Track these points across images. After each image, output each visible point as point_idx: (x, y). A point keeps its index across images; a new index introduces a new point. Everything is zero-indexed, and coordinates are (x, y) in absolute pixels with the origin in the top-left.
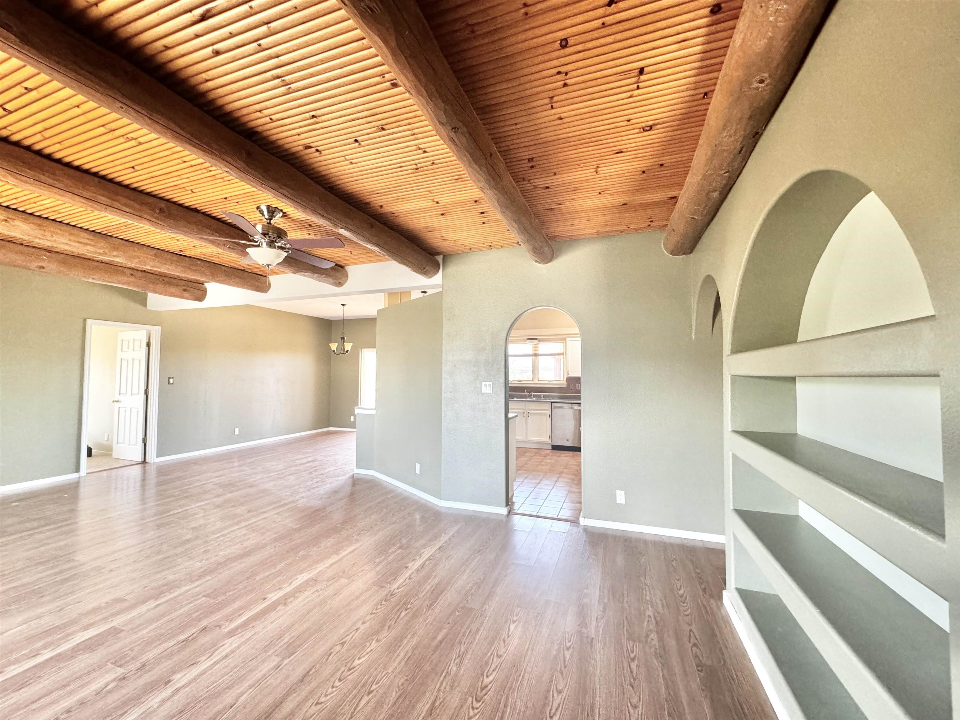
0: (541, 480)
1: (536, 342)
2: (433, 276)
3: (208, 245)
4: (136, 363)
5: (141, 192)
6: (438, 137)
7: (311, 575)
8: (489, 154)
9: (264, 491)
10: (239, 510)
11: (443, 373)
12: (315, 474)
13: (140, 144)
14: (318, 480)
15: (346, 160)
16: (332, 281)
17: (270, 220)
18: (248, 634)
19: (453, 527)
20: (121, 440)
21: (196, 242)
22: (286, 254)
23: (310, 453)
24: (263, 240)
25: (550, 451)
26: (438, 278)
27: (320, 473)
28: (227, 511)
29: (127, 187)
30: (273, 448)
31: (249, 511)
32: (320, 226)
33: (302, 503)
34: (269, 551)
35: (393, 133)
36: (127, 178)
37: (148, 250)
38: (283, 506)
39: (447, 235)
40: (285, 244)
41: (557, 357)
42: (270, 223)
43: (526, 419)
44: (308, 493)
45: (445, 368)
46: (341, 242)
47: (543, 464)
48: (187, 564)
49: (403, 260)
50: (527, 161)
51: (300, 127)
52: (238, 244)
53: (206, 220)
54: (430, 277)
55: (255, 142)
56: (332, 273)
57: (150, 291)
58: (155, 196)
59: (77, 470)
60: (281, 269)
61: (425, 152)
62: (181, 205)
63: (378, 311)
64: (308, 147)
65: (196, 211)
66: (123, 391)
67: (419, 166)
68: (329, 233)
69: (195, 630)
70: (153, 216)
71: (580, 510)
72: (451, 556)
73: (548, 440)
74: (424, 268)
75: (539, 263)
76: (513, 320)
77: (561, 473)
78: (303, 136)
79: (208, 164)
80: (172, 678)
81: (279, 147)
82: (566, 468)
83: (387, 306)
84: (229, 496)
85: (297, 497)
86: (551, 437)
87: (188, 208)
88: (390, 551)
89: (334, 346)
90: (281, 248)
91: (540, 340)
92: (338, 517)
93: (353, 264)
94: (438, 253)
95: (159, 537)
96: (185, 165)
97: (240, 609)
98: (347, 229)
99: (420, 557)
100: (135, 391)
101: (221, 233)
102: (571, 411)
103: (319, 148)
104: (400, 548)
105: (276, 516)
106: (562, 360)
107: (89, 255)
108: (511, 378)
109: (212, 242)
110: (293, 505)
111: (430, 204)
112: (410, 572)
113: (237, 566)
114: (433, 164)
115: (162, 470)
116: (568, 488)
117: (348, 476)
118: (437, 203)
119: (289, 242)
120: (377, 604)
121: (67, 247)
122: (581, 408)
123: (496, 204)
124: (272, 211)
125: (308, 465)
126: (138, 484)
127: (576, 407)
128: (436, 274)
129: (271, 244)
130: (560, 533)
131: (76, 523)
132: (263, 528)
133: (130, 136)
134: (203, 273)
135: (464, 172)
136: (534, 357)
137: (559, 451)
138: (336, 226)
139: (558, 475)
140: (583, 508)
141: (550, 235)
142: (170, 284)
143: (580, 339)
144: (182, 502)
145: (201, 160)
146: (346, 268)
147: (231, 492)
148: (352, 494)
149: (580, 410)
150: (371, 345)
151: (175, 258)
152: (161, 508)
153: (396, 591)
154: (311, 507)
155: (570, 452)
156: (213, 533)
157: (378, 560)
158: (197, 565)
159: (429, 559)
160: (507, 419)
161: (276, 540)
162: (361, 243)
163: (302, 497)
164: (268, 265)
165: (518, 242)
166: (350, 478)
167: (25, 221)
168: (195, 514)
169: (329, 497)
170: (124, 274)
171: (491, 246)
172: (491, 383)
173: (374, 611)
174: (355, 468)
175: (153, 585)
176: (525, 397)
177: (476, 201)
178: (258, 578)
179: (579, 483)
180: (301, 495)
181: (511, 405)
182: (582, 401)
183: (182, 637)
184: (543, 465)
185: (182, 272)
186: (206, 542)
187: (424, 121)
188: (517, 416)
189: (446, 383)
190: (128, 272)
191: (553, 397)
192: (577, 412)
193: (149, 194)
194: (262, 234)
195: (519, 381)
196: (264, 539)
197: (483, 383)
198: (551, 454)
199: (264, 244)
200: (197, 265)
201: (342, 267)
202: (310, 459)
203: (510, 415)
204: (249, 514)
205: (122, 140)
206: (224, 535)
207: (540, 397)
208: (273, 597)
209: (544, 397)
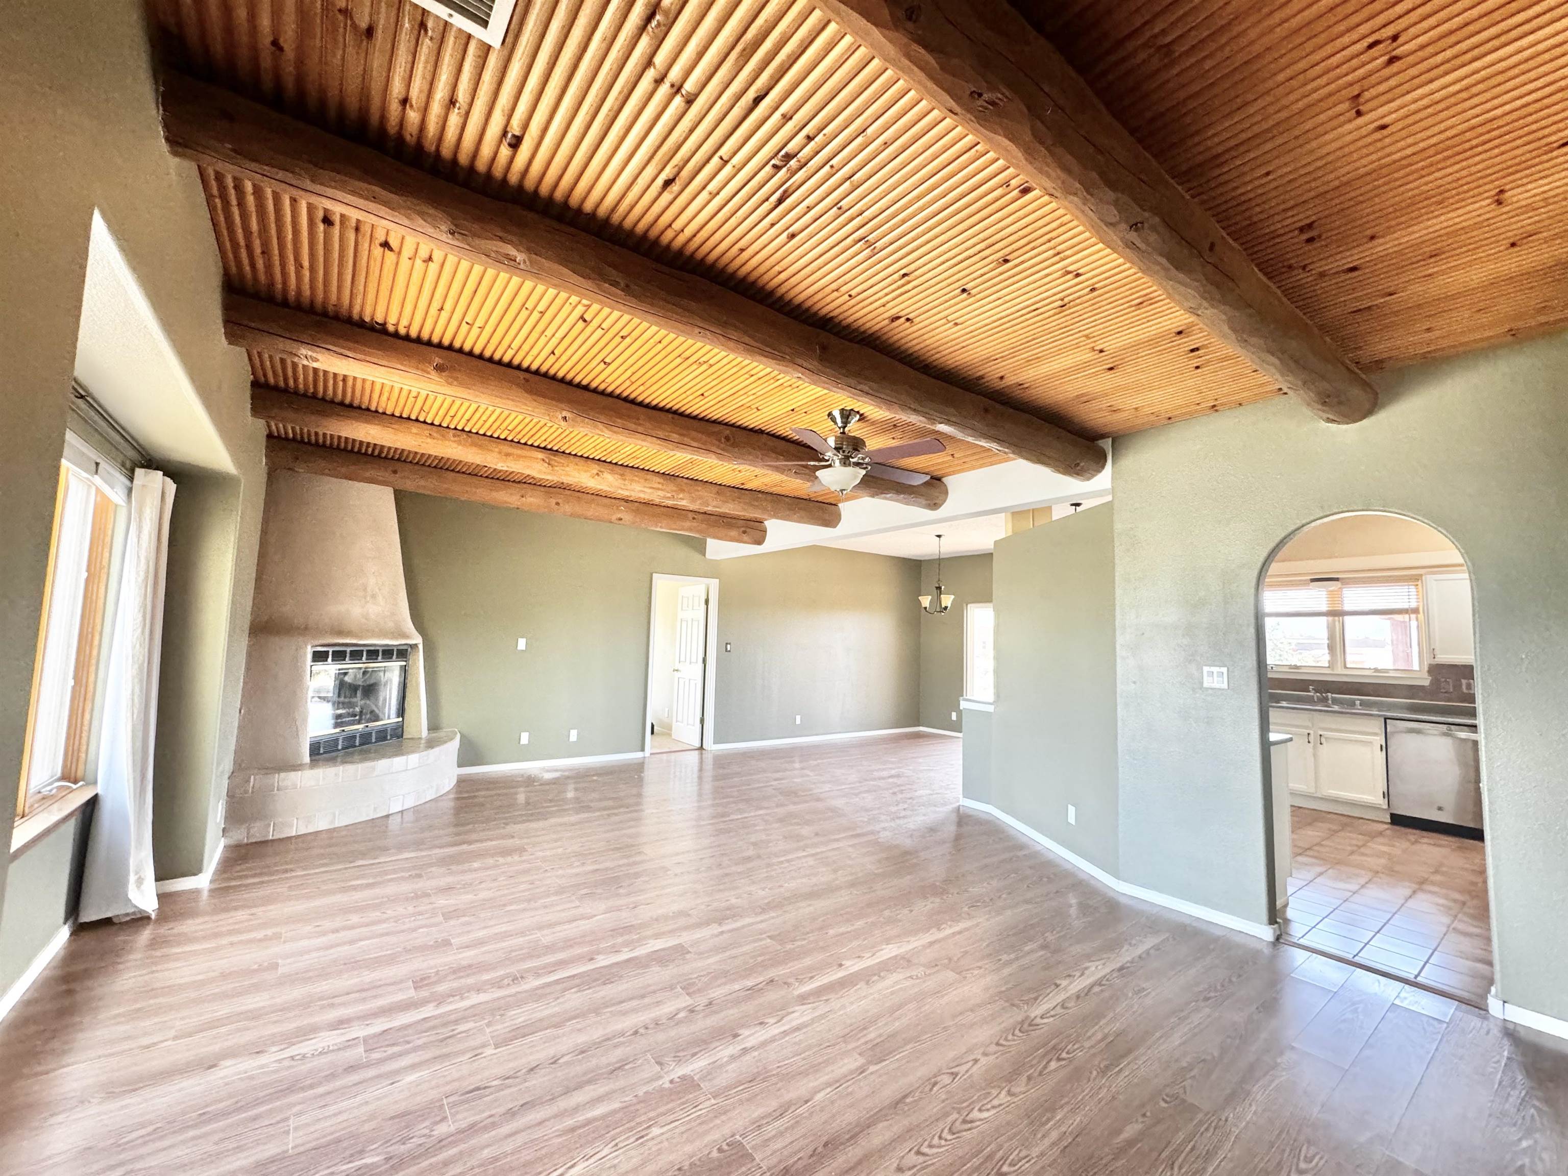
0: (1363, 886)
1: (1338, 584)
2: (1093, 476)
3: (770, 472)
4: (695, 624)
5: (708, 421)
6: (1101, 245)
7: (902, 950)
8: (1207, 246)
9: (833, 810)
10: (806, 831)
11: (1118, 647)
12: (900, 796)
13: (711, 366)
14: (906, 806)
15: (949, 322)
16: (924, 502)
17: (844, 427)
18: (822, 1009)
19: (1145, 937)
20: (680, 718)
21: (758, 471)
22: (864, 472)
23: (892, 763)
24: (835, 458)
25: (1386, 826)
26: (1104, 479)
27: (909, 796)
28: (790, 828)
29: (695, 418)
30: (842, 749)
31: (817, 834)
32: (908, 424)
33: (885, 836)
34: (843, 898)
35: (1023, 262)
36: (697, 407)
37: (710, 486)
38: (858, 835)
39: (1118, 402)
40: (863, 459)
41: (1399, 617)
42: (843, 433)
43: (1315, 747)
44: (893, 824)
45: (1121, 640)
46: (939, 443)
47: (1367, 851)
48: (748, 889)
49: (1039, 457)
50: (1296, 232)
51: (887, 295)
52: (806, 467)
53: (772, 442)
54: (1089, 479)
55: (829, 331)
56: (923, 490)
57: (710, 536)
58: (720, 423)
59: (643, 750)
60: (860, 493)
61: (1078, 275)
62: (745, 429)
63: (996, 542)
64: (896, 318)
65: (761, 432)
66: (682, 659)
67: (1066, 300)
68: (923, 433)
69: (761, 979)
70: (718, 447)
71: (1491, 982)
72: (1144, 989)
73: (1382, 803)
74: (1078, 465)
75: (1339, 423)
76: (1272, 545)
77: (1422, 882)
78: (889, 306)
79: (776, 372)
80: (740, 1032)
81: (857, 329)
82: (1436, 872)
83: (1010, 533)
84: (792, 808)
85: (878, 827)
86: (1387, 795)
87: (752, 430)
88: (1027, 948)
89: (926, 601)
90: (857, 464)
91: (1346, 582)
92: (936, 871)
93: (954, 473)
94: (1103, 436)
95: (719, 846)
96: (752, 379)
97: (810, 969)
98: (948, 422)
99: (1082, 974)
100: (694, 660)
101: (788, 456)
102: (1446, 742)
103: (910, 316)
104: (1044, 947)
105: (850, 849)
106: (1414, 624)
107: (657, 501)
108: (1271, 660)
109: (777, 469)
110: (871, 837)
111: (1089, 356)
112: (1062, 996)
113: (806, 909)
114: (1093, 290)
115: (721, 761)
116: (1446, 920)
117: (950, 808)
118: (1101, 351)
119: (869, 454)
120: (1006, 1030)
121: (642, 495)
122: (1481, 737)
123: (1226, 328)
124: (846, 415)
125: (891, 780)
126: (695, 775)
127: (1464, 734)
128: (1100, 471)
129: (845, 462)
130: (1425, 1019)
131: (642, 810)
132: (834, 862)
133: (702, 360)
134: (765, 510)
135: (1154, 288)
136: (1330, 619)
137: (1417, 832)
138: (933, 421)
139: (1415, 886)
140: (1497, 977)
141: (1365, 360)
142: (730, 526)
143: (1466, 575)
144: (741, 806)
145: (769, 370)
146: (944, 480)
147: (795, 803)
148: (958, 838)
149: (1475, 743)
150: (985, 597)
151: (737, 493)
152: (720, 810)
153: (1038, 1021)
154: (897, 846)
155: (1450, 839)
156: (776, 855)
157: (1005, 957)
158: (761, 893)
159: (1098, 983)
160: (1266, 746)
161: (852, 885)
162: (970, 439)
163: (884, 829)
164: (842, 490)
165: (1280, 389)
166: (952, 811)
167: (612, 472)
168: (755, 825)
169: (923, 837)
170: (685, 518)
171: (1214, 406)
172: (1224, 670)
173: (1002, 1042)
174: (961, 796)
175: (715, 904)
176: (1310, 700)
177: (1180, 333)
178: (831, 932)
179: (1482, 914)
180: (883, 825)
181: (1274, 715)
182: (1480, 721)
183: (749, 983)
184: (1366, 855)
185: (744, 510)
186: (769, 865)
187: (1077, 226)
188: (1291, 740)
189: (1125, 666)
190: (690, 515)
191: (1391, 707)
192: (1470, 744)
193: (715, 422)
194: (836, 448)
195: (1291, 667)
196: (837, 879)
197: (1206, 669)
198: (1388, 832)
199: (837, 463)
200: (757, 499)
201: (939, 479)
202: (893, 772)
203: (1273, 737)
204: (816, 840)
205: (694, 366)
206: (788, 861)
207: (1352, 704)
208: (853, 966)
209: (1362, 703)
